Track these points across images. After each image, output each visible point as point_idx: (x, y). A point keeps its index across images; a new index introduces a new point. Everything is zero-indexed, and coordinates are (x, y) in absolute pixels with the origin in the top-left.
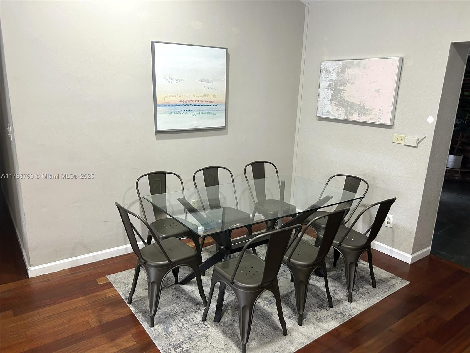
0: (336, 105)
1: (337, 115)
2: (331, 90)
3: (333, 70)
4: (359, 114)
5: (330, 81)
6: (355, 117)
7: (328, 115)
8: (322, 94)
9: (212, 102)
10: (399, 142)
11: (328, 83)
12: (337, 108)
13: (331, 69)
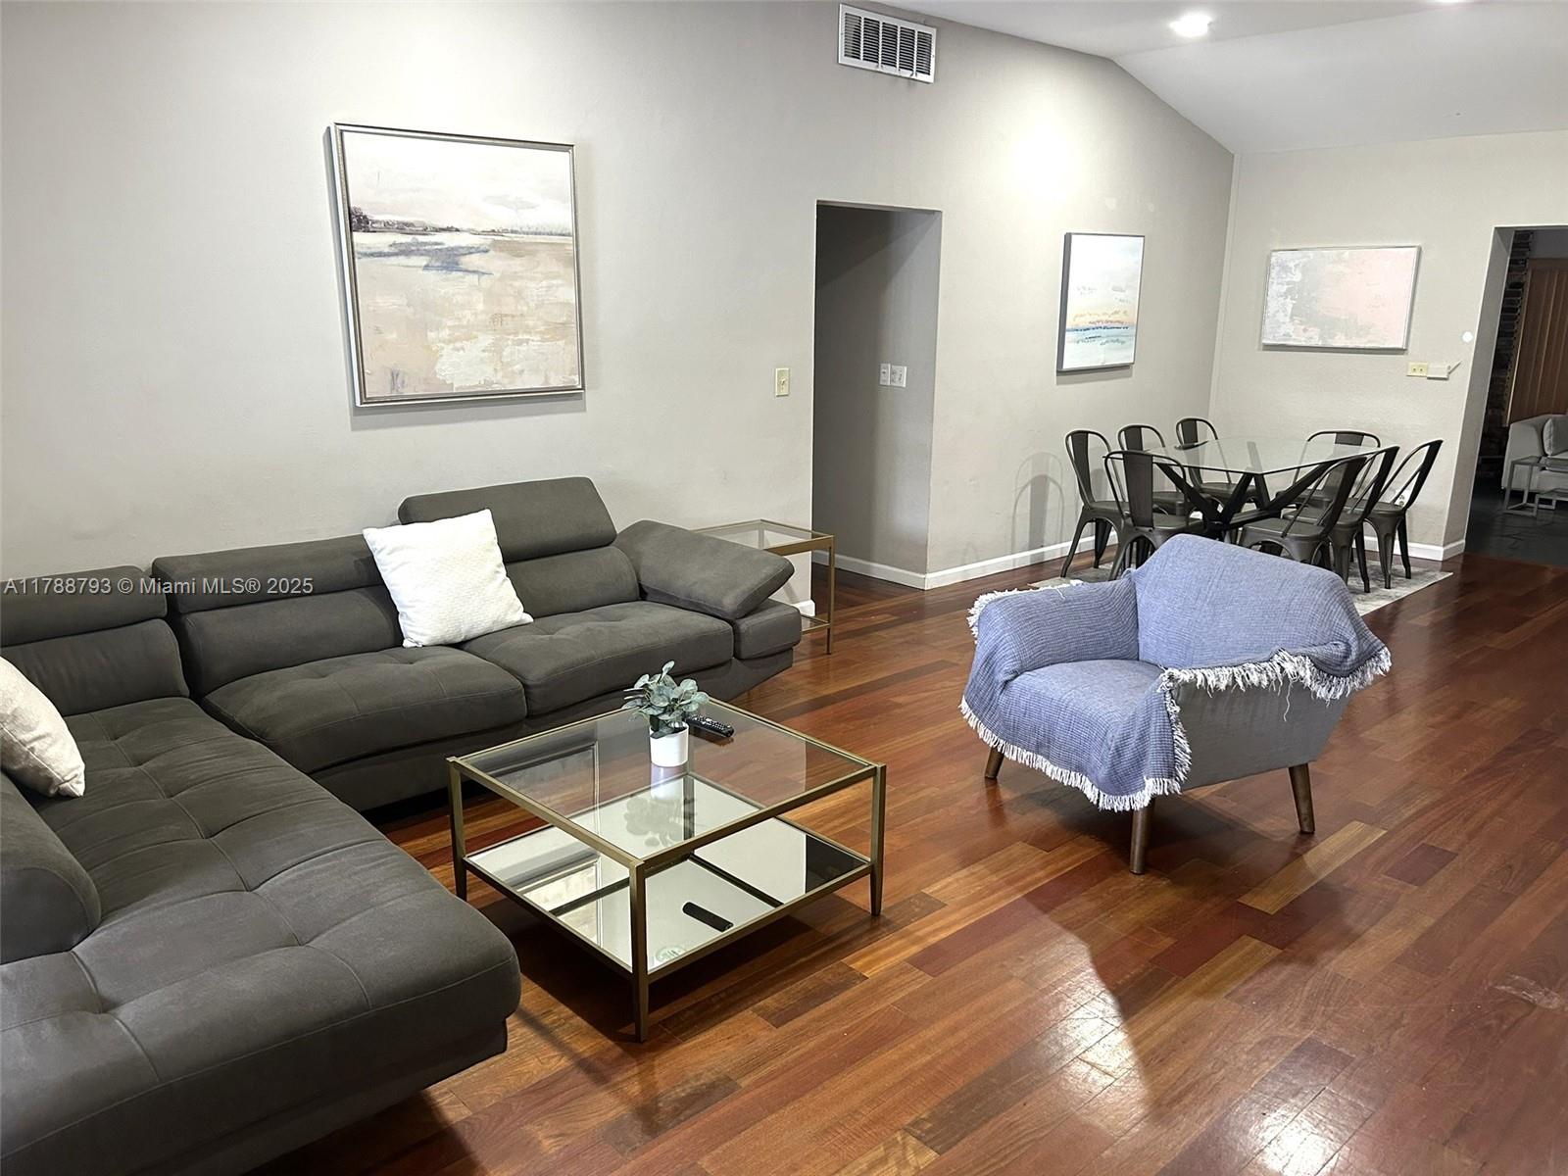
0: (1301, 323)
1: (1303, 339)
2: (1291, 299)
3: (1296, 266)
4: (1346, 335)
5: (1288, 283)
6: (1339, 341)
7: (1285, 340)
8: (1273, 305)
9: (1122, 323)
10: (1418, 373)
11: (1286, 287)
12: (1303, 327)
13: (1292, 264)
